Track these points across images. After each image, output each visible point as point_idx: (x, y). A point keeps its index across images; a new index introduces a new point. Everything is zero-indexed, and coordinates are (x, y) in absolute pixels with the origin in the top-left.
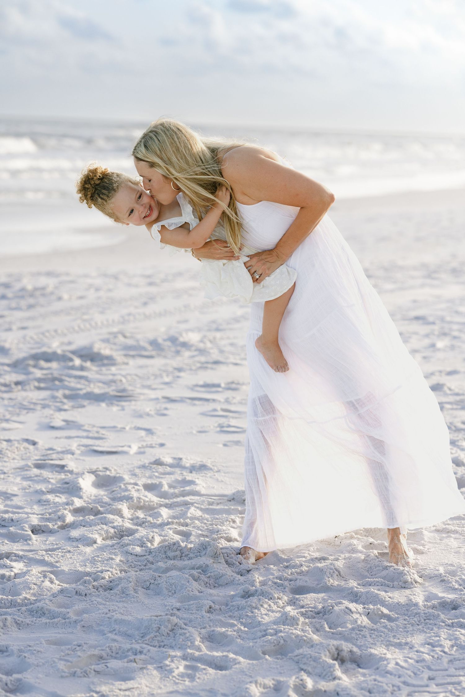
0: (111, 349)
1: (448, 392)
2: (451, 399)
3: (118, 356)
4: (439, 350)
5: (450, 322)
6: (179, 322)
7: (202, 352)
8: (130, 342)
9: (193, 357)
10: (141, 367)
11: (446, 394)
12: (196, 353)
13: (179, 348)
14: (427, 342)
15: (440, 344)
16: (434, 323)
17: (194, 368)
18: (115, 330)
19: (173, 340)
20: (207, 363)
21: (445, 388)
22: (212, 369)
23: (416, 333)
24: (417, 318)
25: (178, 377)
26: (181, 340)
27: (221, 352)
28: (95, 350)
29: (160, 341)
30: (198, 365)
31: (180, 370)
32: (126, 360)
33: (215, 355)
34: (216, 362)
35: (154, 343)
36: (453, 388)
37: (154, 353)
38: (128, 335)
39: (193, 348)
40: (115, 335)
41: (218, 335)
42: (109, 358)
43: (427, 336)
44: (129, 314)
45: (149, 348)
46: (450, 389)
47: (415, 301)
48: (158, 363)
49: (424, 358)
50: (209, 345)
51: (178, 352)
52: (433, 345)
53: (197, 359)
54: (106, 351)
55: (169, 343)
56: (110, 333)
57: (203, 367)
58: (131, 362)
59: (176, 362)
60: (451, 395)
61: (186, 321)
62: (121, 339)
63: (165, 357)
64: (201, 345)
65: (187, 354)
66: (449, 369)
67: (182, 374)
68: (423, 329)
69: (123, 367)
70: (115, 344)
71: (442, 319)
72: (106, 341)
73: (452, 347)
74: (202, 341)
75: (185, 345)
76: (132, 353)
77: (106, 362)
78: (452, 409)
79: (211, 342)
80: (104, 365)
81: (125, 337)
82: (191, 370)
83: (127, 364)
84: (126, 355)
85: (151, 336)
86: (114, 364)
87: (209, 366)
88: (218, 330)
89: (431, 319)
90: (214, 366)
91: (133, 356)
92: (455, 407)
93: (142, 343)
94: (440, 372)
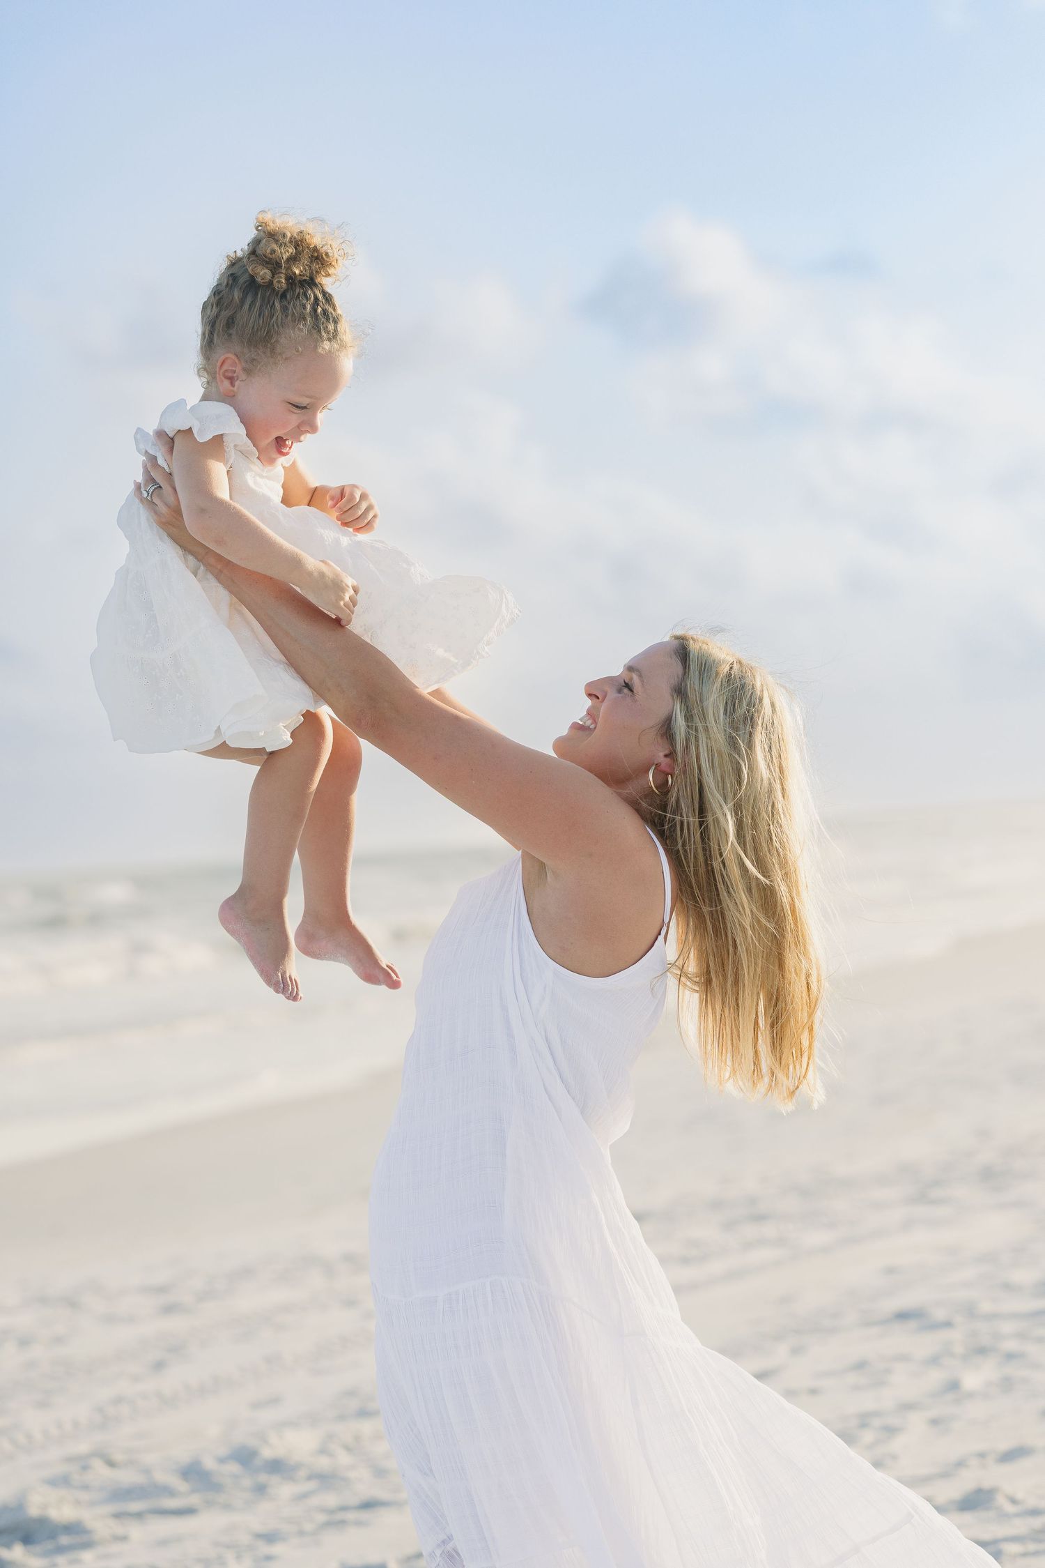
0: (78, 1503)
1: (1010, 1508)
2: (1021, 1526)
3: (98, 1520)
4: (971, 1395)
5: (993, 1317)
6: (256, 1405)
7: (326, 1479)
8: (127, 1477)
9: (304, 1496)
10: (164, 1543)
11: (1004, 1517)
12: (311, 1485)
13: (263, 1478)
14: (936, 1377)
15: (972, 1380)
16: (948, 1324)
17: (308, 1527)
18: (83, 1448)
19: (245, 1457)
20: (344, 1508)
21: (1001, 1500)
22: (359, 1523)
23: (904, 1358)
24: (903, 1316)
25: (269, 1558)
26: (267, 1453)
27: (380, 1473)
28: (33, 1511)
29: (209, 1463)
30: (321, 1518)
31: (270, 1538)
32: (118, 1528)
33: (364, 1485)
34: (368, 1505)
35: (193, 1473)
36: (1020, 1495)
37: (194, 1500)
38: (118, 1457)
39: (302, 1473)
40: (83, 1463)
41: (366, 1427)
42: (72, 1528)
43: (934, 1361)
44: (118, 1400)
45: (181, 1486)
46: (1013, 1501)
47: (890, 1271)
48: (209, 1524)
49: (935, 1422)
50: (344, 1458)
51: (261, 1490)
52: (953, 1386)
53: (315, 1501)
54: (62, 1512)
55: (234, 1468)
56: (70, 1460)
57: (335, 1521)
58: (136, 1532)
59: (257, 1518)
60: (1017, 1515)
61: (275, 1401)
62: (101, 1472)
63: (227, 1507)
64: (324, 1463)
65: (284, 1490)
66: (1004, 1446)
67: (277, 1549)
68: (923, 1344)
69: (115, 1548)
70: (86, 1488)
71: (970, 1311)
72: (62, 1481)
73: (1007, 1385)
74: (323, 1451)
75: (277, 1467)
76: (135, 1506)
77: (64, 1540)
78: (1025, 1555)
79: (348, 1449)
80: (61, 1550)
81: (111, 1464)
82: (301, 1533)
83: (123, 1539)
84: (118, 1516)
85: (183, 1454)
86: (87, 1545)
87: (351, 1516)
88: (364, 1413)
89: (940, 1314)
90: (364, 1515)
91: (139, 1516)
92: (1032, 1547)
93: (161, 1477)
94: (982, 1455)
